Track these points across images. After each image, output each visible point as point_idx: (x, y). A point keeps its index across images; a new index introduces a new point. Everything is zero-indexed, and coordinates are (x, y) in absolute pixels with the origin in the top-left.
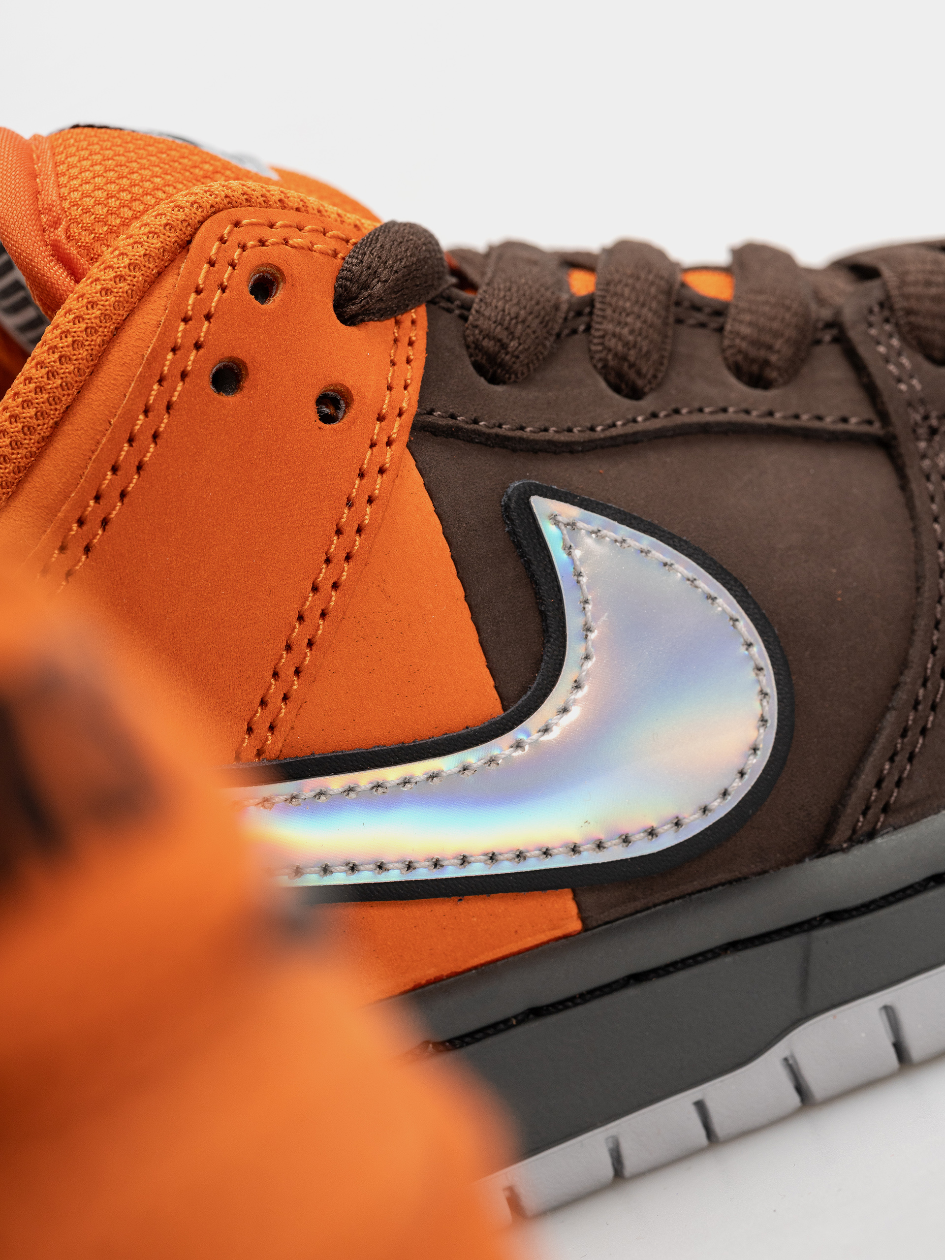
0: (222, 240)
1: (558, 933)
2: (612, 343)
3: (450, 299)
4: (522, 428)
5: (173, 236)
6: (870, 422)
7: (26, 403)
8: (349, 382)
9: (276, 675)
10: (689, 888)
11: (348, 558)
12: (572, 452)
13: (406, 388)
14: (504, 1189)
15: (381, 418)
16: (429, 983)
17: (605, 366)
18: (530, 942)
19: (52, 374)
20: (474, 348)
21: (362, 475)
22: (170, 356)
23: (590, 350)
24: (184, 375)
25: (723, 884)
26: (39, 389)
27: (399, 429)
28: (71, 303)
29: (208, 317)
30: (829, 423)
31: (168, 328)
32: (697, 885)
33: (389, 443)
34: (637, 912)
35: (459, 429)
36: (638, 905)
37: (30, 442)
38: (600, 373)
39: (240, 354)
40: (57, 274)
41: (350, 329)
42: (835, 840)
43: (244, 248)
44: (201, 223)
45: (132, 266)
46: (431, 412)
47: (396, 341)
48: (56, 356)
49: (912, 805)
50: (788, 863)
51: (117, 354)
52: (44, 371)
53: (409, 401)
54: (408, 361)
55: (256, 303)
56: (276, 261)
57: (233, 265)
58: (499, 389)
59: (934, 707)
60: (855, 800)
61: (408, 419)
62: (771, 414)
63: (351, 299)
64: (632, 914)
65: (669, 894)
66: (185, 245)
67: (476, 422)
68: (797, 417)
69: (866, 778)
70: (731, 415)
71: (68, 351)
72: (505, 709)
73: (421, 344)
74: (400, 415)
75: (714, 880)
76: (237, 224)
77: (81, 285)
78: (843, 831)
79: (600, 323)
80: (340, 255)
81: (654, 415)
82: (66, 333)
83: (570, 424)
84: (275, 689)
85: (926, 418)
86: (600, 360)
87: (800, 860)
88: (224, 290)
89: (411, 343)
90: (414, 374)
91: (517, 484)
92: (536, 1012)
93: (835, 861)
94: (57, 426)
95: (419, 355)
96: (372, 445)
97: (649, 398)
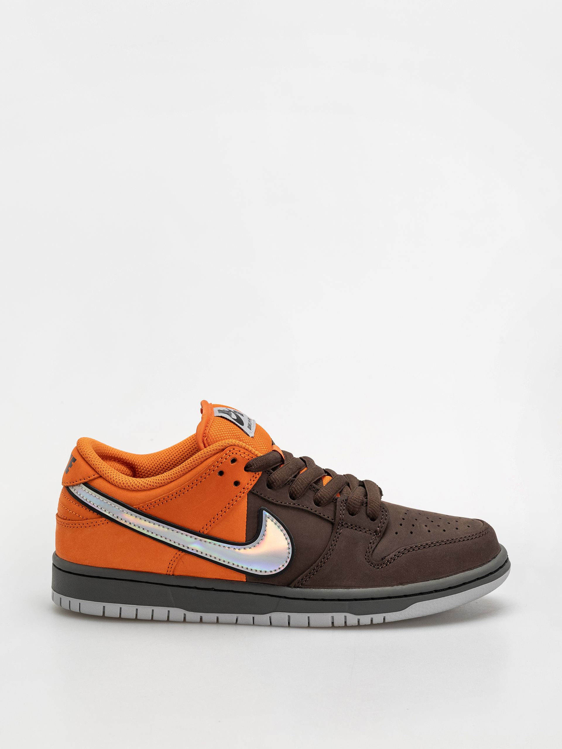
0: (230, 451)
1: (242, 580)
2: (293, 489)
3: (269, 471)
4: (269, 498)
5: (222, 448)
6: (333, 519)
7: (188, 464)
8: (241, 481)
9: (210, 521)
10: (265, 582)
11: (229, 508)
12: (276, 505)
13: (251, 485)
14: (200, 616)
15: (244, 489)
16: (218, 579)
17: (290, 492)
18: (237, 580)
19: (194, 461)
20: (268, 481)
21: (236, 496)
22: (213, 467)
23: (289, 489)
24: (213, 471)
25: (270, 584)
26: (191, 463)
27: (246, 491)
28: (202, 451)
29: (221, 463)
30: (326, 517)
31: (214, 462)
32: (267, 583)
33: (243, 493)
34: (256, 583)
35: (257, 494)
36: (256, 581)
37: (187, 470)
38: (289, 493)
39: (224, 471)
40: (202, 445)
41: (246, 472)
42: (291, 585)
43: (233, 453)
44: (228, 447)
45: (213, 450)
46: (254, 490)
47: (253, 476)
48: (196, 459)
49: (306, 585)
50: (283, 586)
51: (205, 463)
52: (193, 460)
53: (250, 487)
54: (254, 481)
55: (230, 463)
56: (237, 458)
57: (229, 456)
58: (269, 490)
59: (317, 571)
60: (297, 580)
61: (249, 490)
62: (316, 511)
63: (248, 468)
64: (255, 583)
65: (262, 582)
66: (223, 450)
67: (261, 494)
68: (320, 514)
69: (300, 578)
70: (309, 509)
71: (198, 459)
72: (246, 542)
73: (257, 479)
74: (248, 489)
75: (270, 583)
76: (234, 449)
77: (205, 449)
78: (293, 584)
79: (293, 485)
80: (250, 460)
81: (294, 504)
82: (199, 456)
83: (278, 500)
84: (209, 524)
85: (342, 523)
86: (290, 491)
87: (285, 586)
88: (226, 459)
89: (256, 478)
90: (253, 483)
91: (263, 507)
92: (233, 591)
93: (290, 589)
94: (192, 469)
95: (256, 480)
96: (240, 492)
97: (295, 501)
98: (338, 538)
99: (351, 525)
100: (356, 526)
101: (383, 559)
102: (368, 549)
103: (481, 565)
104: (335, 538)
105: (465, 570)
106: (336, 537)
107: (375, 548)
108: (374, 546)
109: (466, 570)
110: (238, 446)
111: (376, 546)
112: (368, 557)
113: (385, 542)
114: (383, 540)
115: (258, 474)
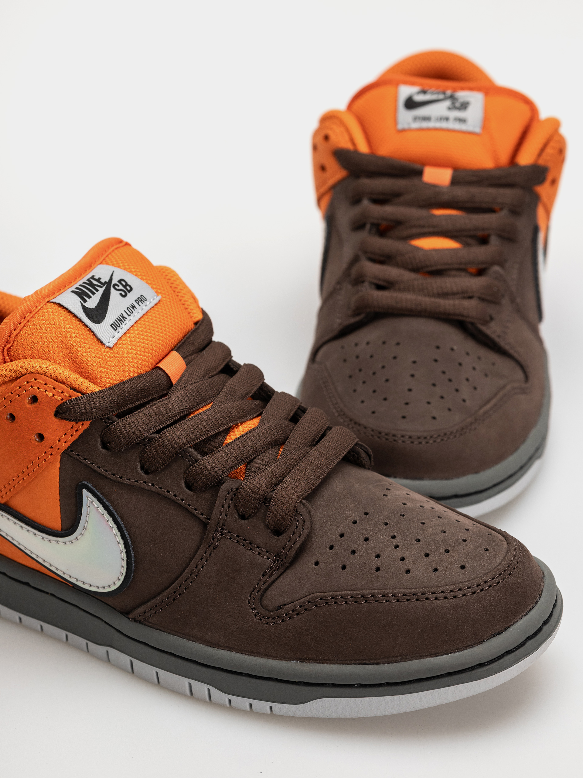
0: (28, 382)
2: (149, 455)
6: (209, 519)
10: (97, 597)
12: (110, 481)
13: (65, 442)
15: (52, 447)
17: (143, 460)
20: (103, 437)
21: (39, 459)
23: (140, 454)
25: (105, 603)
27: (58, 452)
29: (11, 401)
33: (52, 454)
35: (78, 460)
36: (85, 592)
38: (140, 461)
39: (15, 414)
41: (56, 419)
43: (32, 387)
46: (72, 451)
47: (72, 428)
50: (119, 612)
53: (65, 446)
54: (72, 435)
55: (28, 403)
56: (40, 395)
57: (26, 391)
58: (104, 451)
59: (167, 605)
61: (62, 450)
62: (183, 500)
63: (63, 412)
65: (93, 595)
66: (18, 378)
68: (189, 505)
72: (61, 531)
73: (79, 433)
74: (59, 449)
76: (35, 380)
79: (148, 448)
80: (66, 399)
81: (146, 483)
83: (115, 473)
85: (222, 529)
86: (143, 457)
88: (20, 396)
89: (77, 430)
90: (71, 440)
91: (82, 482)
95: (76, 436)
96: (45, 453)
97: (149, 476)
98: (210, 555)
99: (238, 536)
100: (245, 540)
101: (280, 608)
102: (257, 585)
103: (460, 649)
104: (205, 553)
105: (424, 654)
106: (207, 553)
107: (271, 585)
108: (270, 580)
109: (426, 656)
110: (45, 375)
111: (274, 581)
112: (254, 599)
113: (290, 577)
114: (288, 572)
115: (82, 425)
